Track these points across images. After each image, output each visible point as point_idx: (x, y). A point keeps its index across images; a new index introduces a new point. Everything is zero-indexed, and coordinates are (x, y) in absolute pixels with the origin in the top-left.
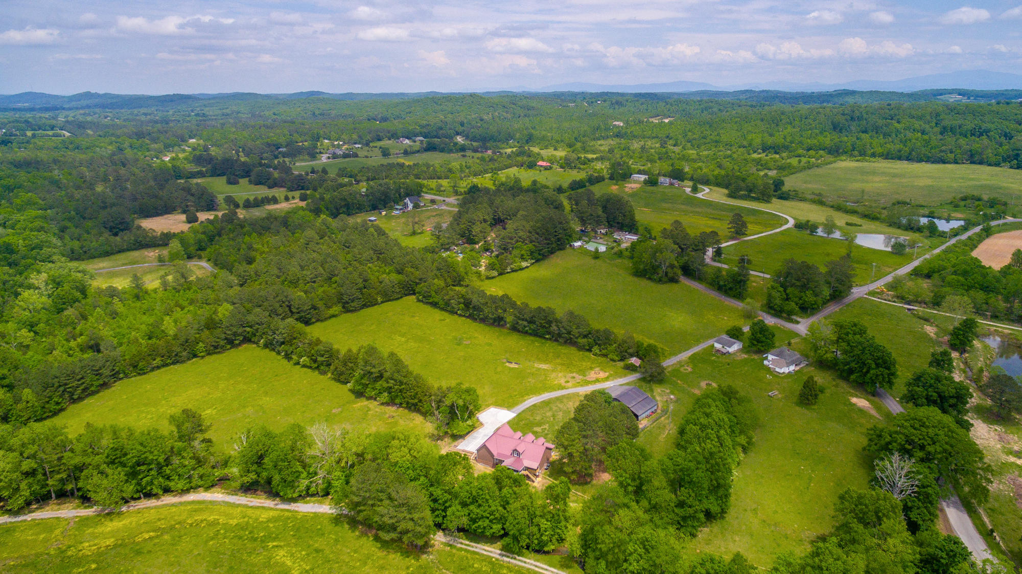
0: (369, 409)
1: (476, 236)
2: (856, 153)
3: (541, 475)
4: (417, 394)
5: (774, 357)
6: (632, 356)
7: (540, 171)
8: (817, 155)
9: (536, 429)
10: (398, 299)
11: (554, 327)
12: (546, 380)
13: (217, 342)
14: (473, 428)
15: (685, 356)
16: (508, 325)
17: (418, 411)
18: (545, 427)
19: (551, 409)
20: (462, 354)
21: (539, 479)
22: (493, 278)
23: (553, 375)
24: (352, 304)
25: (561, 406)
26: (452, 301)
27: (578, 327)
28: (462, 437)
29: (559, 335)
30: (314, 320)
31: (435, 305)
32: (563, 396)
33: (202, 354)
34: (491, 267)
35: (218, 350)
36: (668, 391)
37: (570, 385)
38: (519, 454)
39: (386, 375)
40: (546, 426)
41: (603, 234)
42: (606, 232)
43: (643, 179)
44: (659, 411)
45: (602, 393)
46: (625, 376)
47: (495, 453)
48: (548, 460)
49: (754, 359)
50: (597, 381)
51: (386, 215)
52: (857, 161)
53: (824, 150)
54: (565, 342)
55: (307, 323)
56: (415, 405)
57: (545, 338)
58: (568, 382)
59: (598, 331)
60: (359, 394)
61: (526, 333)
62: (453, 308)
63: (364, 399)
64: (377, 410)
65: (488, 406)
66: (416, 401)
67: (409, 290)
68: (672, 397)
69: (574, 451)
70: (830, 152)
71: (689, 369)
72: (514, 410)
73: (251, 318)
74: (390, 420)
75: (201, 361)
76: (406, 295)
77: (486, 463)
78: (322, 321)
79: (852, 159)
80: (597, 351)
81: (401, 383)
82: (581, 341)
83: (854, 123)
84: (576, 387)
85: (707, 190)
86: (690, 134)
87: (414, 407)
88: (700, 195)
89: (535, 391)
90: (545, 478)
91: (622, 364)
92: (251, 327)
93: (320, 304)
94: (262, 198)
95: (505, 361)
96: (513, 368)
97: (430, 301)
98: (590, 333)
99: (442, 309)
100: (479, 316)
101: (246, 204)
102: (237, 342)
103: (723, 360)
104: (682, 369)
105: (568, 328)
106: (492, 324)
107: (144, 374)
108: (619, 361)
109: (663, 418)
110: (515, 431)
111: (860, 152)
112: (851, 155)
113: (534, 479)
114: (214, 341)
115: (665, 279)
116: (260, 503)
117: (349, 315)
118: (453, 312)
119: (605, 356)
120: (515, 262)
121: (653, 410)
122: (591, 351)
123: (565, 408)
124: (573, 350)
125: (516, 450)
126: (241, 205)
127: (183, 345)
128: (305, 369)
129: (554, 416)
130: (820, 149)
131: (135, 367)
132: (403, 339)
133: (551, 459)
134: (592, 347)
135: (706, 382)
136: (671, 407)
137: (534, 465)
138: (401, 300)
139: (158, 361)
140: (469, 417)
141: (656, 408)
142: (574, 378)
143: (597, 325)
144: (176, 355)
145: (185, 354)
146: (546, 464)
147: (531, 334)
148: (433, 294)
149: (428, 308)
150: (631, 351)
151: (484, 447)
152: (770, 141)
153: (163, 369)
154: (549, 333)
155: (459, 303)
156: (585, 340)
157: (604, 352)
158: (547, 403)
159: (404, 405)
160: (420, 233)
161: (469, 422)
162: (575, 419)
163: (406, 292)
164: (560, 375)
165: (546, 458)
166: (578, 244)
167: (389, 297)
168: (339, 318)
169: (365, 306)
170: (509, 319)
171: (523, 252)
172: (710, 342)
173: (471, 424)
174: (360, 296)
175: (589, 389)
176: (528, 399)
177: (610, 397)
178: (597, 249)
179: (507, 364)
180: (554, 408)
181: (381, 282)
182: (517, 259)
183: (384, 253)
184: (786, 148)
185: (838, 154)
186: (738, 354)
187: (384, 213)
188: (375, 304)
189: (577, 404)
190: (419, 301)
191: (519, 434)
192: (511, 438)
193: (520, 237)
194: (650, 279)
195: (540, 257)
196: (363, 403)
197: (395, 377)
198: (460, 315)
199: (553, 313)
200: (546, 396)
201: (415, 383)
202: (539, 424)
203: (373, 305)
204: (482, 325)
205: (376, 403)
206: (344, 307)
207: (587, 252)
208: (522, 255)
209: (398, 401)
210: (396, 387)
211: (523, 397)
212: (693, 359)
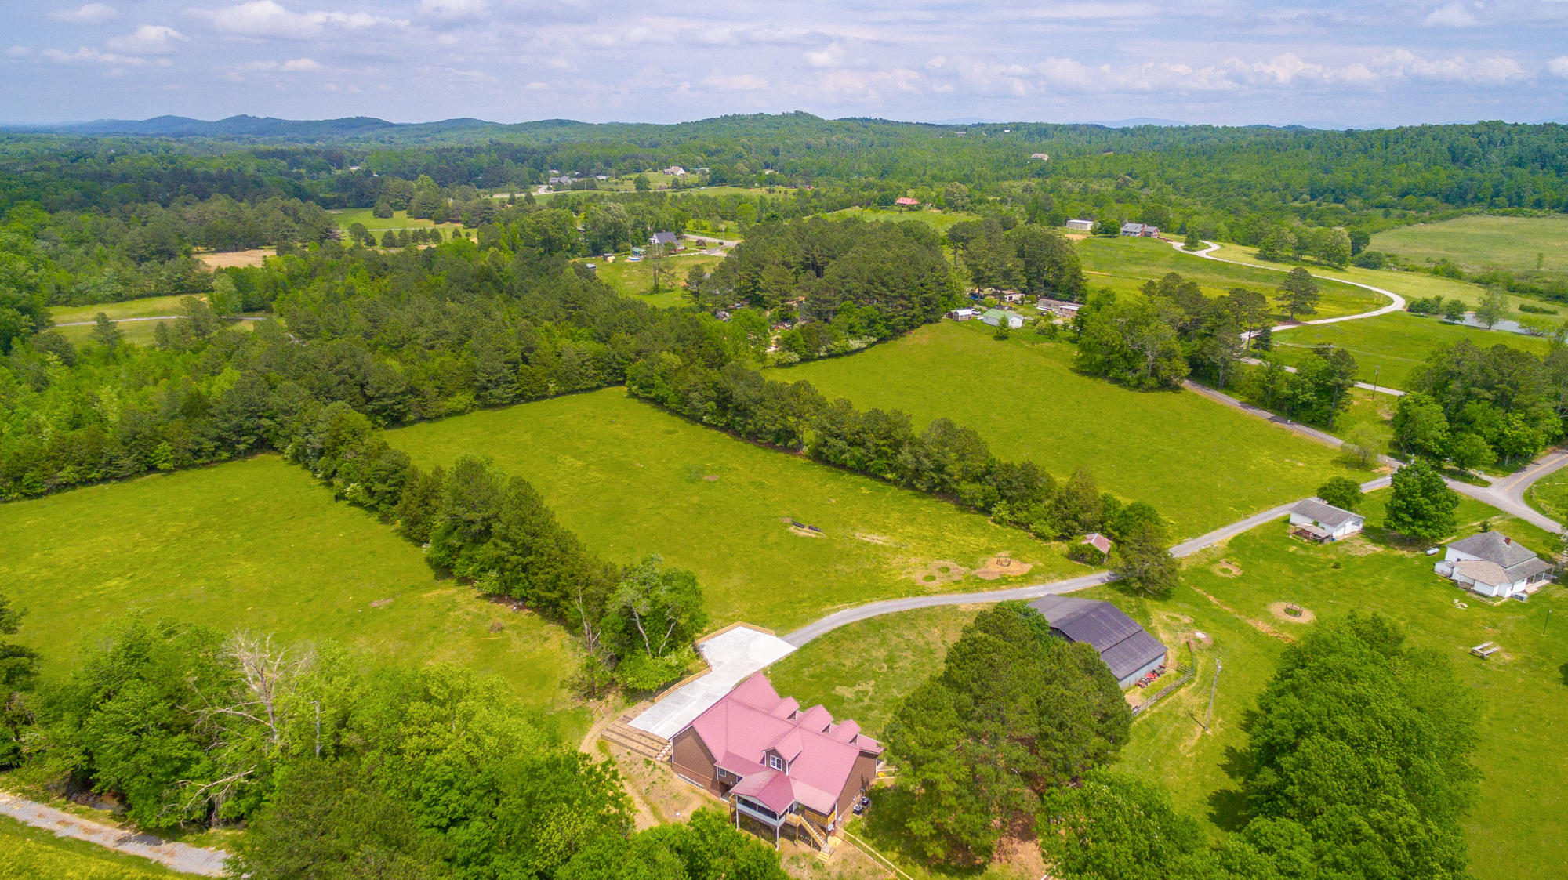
0: (455, 605)
1: (766, 290)
2: (1502, 200)
3: (841, 831)
4: (558, 577)
5: (1463, 556)
6: (1089, 528)
7: (901, 212)
8: (1421, 205)
9: (840, 690)
10: (590, 390)
11: (905, 456)
12: (878, 569)
13: (198, 443)
14: (680, 675)
15: (1220, 538)
16: (805, 449)
17: (561, 619)
18: (864, 687)
19: (883, 642)
20: (695, 500)
21: (834, 841)
22: (791, 365)
23: (896, 561)
24: (495, 392)
25: (911, 635)
26: (692, 395)
27: (962, 457)
28: (649, 695)
29: (917, 474)
30: (412, 417)
31: (659, 403)
32: (917, 613)
33: (167, 465)
34: (788, 344)
35: (200, 461)
36: (1187, 620)
37: (935, 585)
38: (782, 763)
39: (497, 527)
40: (869, 686)
41: (1016, 302)
42: (1022, 299)
43: (1089, 228)
44: (1170, 671)
45: (1024, 611)
46: (1072, 573)
47: (718, 753)
48: (865, 784)
49: (1401, 559)
50: (1004, 581)
51: (614, 262)
52: (1504, 214)
53: (1435, 195)
54: (930, 491)
55: (397, 421)
56: (555, 604)
57: (884, 480)
58: (933, 578)
59: (1008, 468)
60: (443, 570)
61: (843, 466)
62: (695, 409)
63: (451, 582)
64: (471, 608)
65: (730, 621)
66: (556, 595)
67: (615, 375)
68: (1200, 635)
69: (941, 777)
70: (1447, 199)
71: (1235, 572)
72: (793, 635)
73: (275, 400)
74: (493, 637)
75: (163, 480)
76: (609, 384)
77: (696, 778)
78: (430, 420)
79: (1495, 211)
80: (1005, 514)
81: (528, 550)
82: (968, 488)
83: (1496, 151)
84: (950, 592)
85: (1214, 246)
86: (1171, 170)
87: (552, 610)
88: (1201, 253)
89: (851, 594)
90: (853, 841)
91: (1064, 547)
92: (272, 418)
93: (429, 388)
94: (415, 232)
95: (789, 521)
96: (804, 539)
97: (652, 395)
98: (989, 473)
99: (674, 412)
100: (744, 427)
101: (387, 240)
102: (242, 447)
103: (1318, 553)
104: (1216, 569)
105: (937, 457)
106: (771, 445)
107: (39, 496)
108: (1056, 539)
109: (1183, 691)
110: (782, 694)
111: (1510, 199)
112: (1492, 205)
113: (820, 839)
114: (194, 442)
115: (1153, 382)
116: (88, 831)
117: (489, 412)
118: (694, 419)
119: (1025, 526)
120: (836, 338)
121: (1155, 666)
122: (990, 513)
123: (921, 643)
124: (948, 507)
125: (772, 752)
126: (379, 241)
127: (125, 444)
128: (354, 509)
129: (891, 660)
130: (1428, 194)
131: (18, 479)
132: (579, 464)
133: (874, 782)
134: (992, 504)
135: (1283, 605)
136: (1201, 662)
137: (823, 801)
138: (597, 392)
139: (67, 473)
140: (672, 646)
141: (1160, 661)
142: (947, 569)
143: (1005, 453)
144: (109, 463)
145: (126, 462)
146: (858, 798)
147: (852, 470)
148: (658, 379)
149: (647, 408)
150: (1087, 517)
151: (690, 731)
152: (1326, 180)
153: (81, 491)
154: (894, 469)
155: (708, 399)
156: (977, 486)
157: (1022, 515)
158: (874, 626)
159: (530, 603)
160: (668, 291)
161: (672, 659)
162: (948, 679)
163: (609, 379)
164: (913, 560)
165: (859, 781)
166: (963, 313)
167: (571, 385)
168: (465, 419)
169: (521, 398)
170: (809, 436)
171: (853, 320)
172: (1277, 512)
173: (674, 663)
174: (514, 377)
175: (987, 599)
176: (830, 612)
177: (1041, 624)
178: (1004, 322)
179: (792, 529)
180: (895, 640)
181: (559, 355)
182: (841, 333)
183: (580, 308)
184: (1359, 192)
185: (1465, 204)
186: (1357, 543)
187: (611, 259)
188: (544, 397)
189: (954, 637)
190: (632, 395)
191: (791, 704)
192: (769, 713)
193: (849, 291)
194: (1116, 380)
195: (887, 332)
196: (448, 590)
197: (511, 535)
198: (708, 425)
199: (905, 424)
200: (875, 608)
201: (556, 552)
202: (851, 679)
203: (539, 398)
204: (750, 447)
205: (475, 593)
206: (478, 397)
207: (983, 327)
208: (851, 326)
209: (517, 592)
210: (513, 558)
211: (819, 605)
212: (1238, 545)
